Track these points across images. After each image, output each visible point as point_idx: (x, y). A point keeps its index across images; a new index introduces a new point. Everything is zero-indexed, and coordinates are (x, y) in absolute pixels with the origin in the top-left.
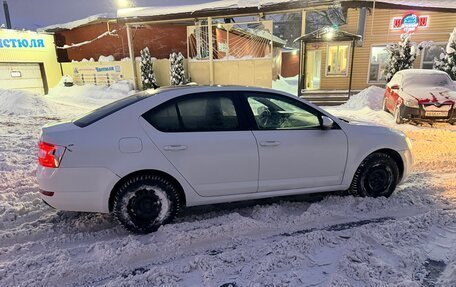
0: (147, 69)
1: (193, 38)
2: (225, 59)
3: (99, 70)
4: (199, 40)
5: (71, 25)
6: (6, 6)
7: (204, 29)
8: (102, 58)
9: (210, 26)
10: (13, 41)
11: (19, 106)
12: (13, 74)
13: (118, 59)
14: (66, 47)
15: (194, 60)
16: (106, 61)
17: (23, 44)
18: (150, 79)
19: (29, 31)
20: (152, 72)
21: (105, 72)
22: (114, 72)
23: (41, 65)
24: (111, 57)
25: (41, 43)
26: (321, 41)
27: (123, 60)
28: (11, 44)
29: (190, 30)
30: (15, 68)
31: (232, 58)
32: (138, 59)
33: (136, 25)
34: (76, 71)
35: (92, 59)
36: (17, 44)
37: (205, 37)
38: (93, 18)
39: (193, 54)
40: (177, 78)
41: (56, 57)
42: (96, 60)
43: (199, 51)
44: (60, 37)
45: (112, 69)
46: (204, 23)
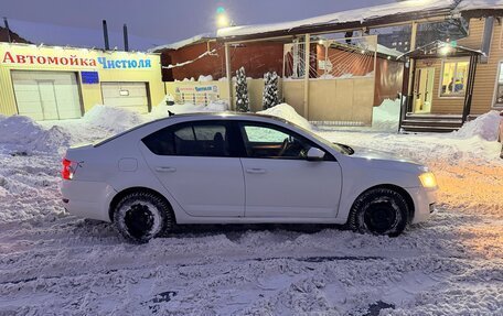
0: (242, 89)
1: (290, 55)
2: (322, 77)
3: (198, 90)
4: (296, 58)
5: (177, 46)
6: (125, 28)
7: (302, 47)
8: (201, 78)
9: (307, 44)
10: (124, 62)
11: (119, 123)
12: (122, 93)
13: (216, 79)
14: (170, 66)
15: (290, 79)
16: (205, 80)
17: (132, 64)
18: (243, 100)
19: (139, 53)
20: (246, 93)
21: (203, 92)
22: (211, 92)
23: (147, 84)
24: (210, 77)
25: (148, 64)
26: (435, 56)
27: (221, 80)
28: (122, 64)
29: (287, 48)
30: (124, 87)
31: (331, 77)
32: (234, 79)
33: (236, 44)
34: (178, 91)
35: (192, 79)
36: (127, 65)
37: (302, 55)
38: (197, 38)
39: (289, 73)
40: (269, 98)
41: (160, 76)
42: (196, 80)
43: (295, 70)
44: (166, 57)
45: (210, 88)
46: (303, 39)
